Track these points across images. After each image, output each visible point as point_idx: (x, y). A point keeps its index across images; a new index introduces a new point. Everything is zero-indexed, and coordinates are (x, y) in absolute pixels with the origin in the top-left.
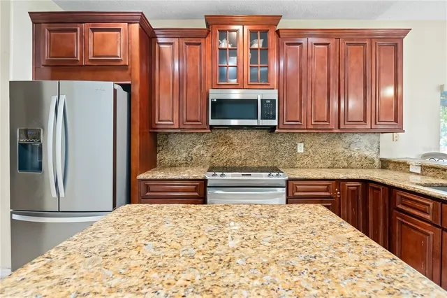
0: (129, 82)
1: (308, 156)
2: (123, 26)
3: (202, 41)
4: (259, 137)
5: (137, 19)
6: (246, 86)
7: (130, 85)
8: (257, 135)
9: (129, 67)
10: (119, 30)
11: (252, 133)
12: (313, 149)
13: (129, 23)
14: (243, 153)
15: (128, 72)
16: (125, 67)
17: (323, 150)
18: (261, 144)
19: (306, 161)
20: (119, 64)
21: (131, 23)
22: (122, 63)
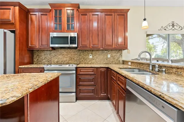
0: (14, 30)
1: (94, 59)
2: (12, 7)
3: (48, 14)
4: (74, 52)
5: (17, 5)
6: (65, 31)
7: (15, 31)
8: (73, 51)
9: (15, 23)
10: (10, 9)
11: (72, 50)
12: (96, 56)
13: (14, 6)
14: (68, 58)
15: (14, 26)
16: (13, 24)
17: (100, 57)
18: (75, 54)
19: (93, 61)
20: (10, 22)
21: (15, 6)
22: (11, 22)
